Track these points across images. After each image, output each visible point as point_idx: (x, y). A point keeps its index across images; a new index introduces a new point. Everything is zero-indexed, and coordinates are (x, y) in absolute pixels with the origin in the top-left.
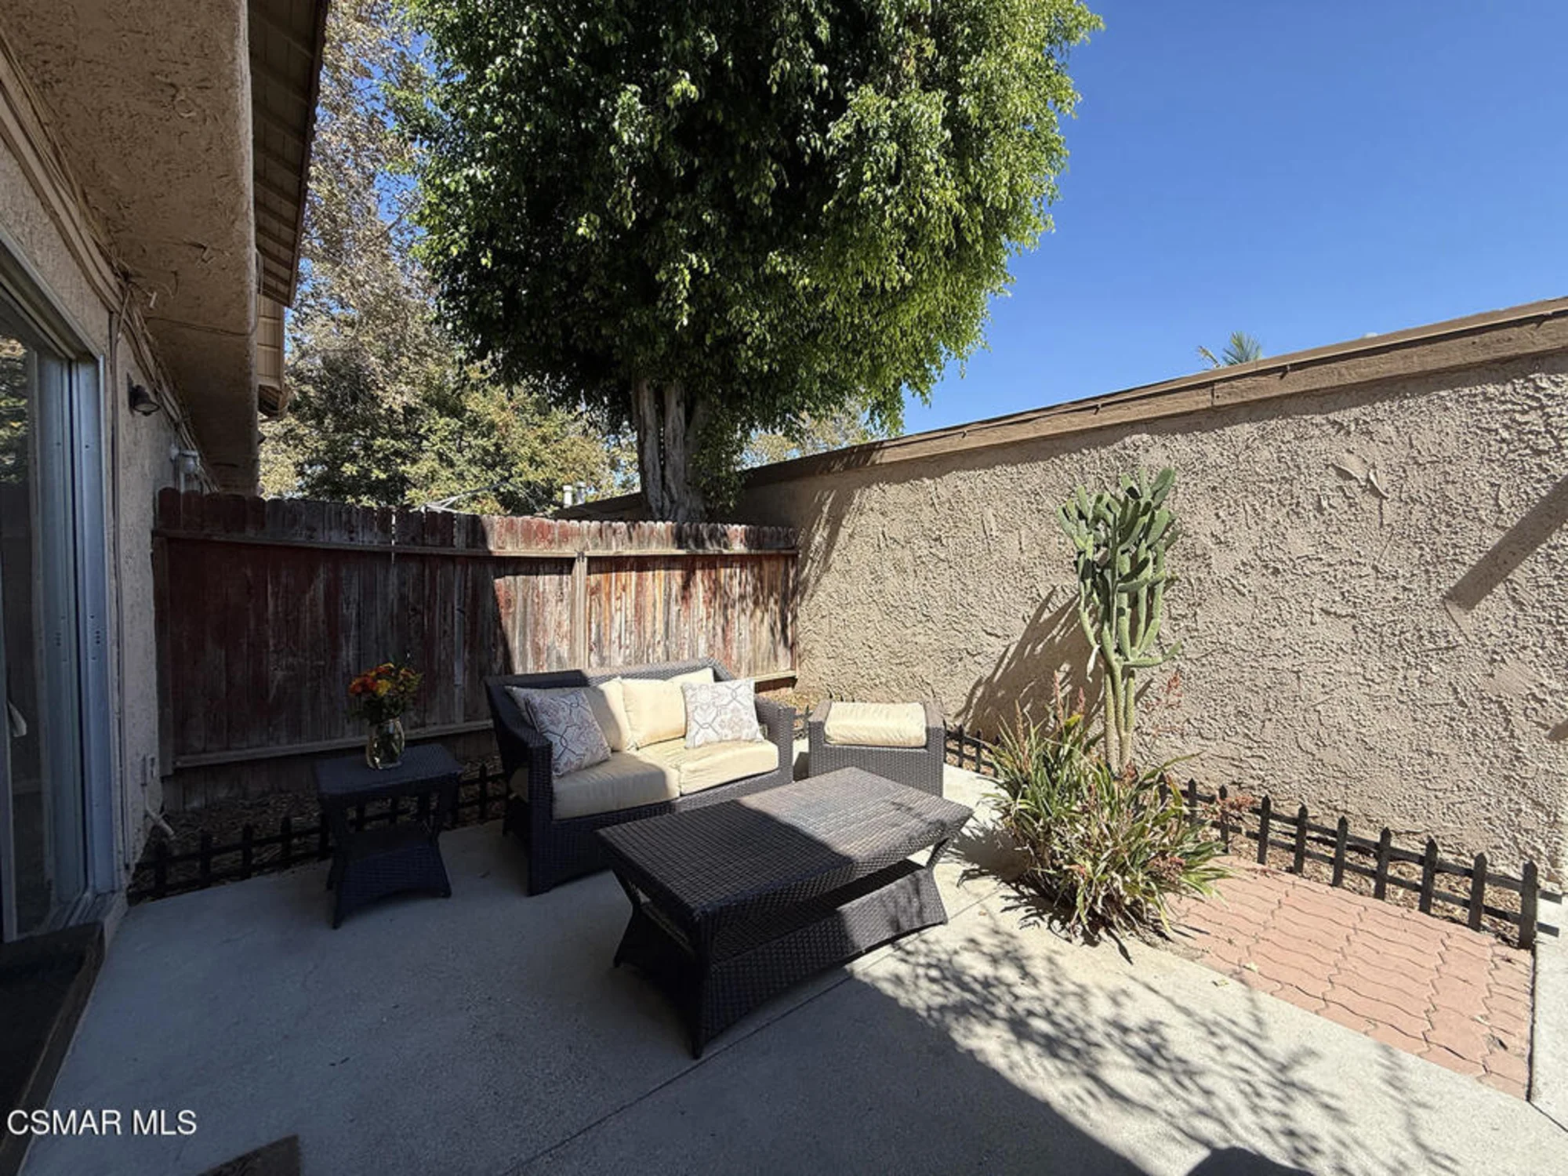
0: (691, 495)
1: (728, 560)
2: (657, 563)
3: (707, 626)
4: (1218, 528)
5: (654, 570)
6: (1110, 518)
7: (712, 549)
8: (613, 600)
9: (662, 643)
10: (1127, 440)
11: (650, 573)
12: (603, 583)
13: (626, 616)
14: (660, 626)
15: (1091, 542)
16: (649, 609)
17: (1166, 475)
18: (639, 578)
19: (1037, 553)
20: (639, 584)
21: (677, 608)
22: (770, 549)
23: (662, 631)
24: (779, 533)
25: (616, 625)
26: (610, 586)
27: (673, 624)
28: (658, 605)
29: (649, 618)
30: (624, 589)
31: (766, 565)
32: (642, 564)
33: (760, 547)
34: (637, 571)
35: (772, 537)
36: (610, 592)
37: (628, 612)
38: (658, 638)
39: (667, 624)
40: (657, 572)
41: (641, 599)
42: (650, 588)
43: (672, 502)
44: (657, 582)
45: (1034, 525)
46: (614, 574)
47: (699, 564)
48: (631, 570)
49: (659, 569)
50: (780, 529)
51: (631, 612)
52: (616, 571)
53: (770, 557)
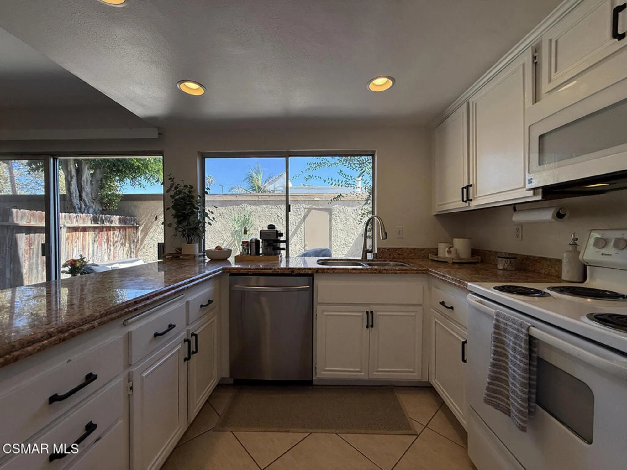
0: (95, 203)
1: (114, 228)
2: (90, 229)
3: (107, 252)
4: (260, 224)
5: (89, 231)
6: (241, 221)
7: (107, 224)
8: (74, 243)
9: (92, 258)
10: (243, 204)
11: (87, 233)
12: (70, 236)
13: (78, 249)
14: (91, 252)
15: (237, 226)
16: (87, 246)
17: (251, 213)
18: (84, 234)
19: (223, 228)
20: (83, 237)
21: (97, 245)
22: (129, 224)
23: (92, 254)
24: (132, 219)
25: (75, 252)
26: (73, 238)
27: (95, 251)
28: (90, 244)
29: (87, 249)
30: (78, 239)
31: (127, 230)
32: (84, 229)
33: (125, 224)
34: (83, 232)
35: (129, 220)
36: (73, 240)
37: (79, 247)
38: (90, 256)
39: (93, 251)
40: (90, 232)
41: (84, 242)
42: (88, 238)
43: (86, 205)
44: (90, 235)
45: (223, 221)
46: (74, 233)
47: (104, 229)
48: (81, 231)
49: (91, 231)
50: (132, 217)
51: (80, 247)
52: (75, 232)
53: (129, 227)
